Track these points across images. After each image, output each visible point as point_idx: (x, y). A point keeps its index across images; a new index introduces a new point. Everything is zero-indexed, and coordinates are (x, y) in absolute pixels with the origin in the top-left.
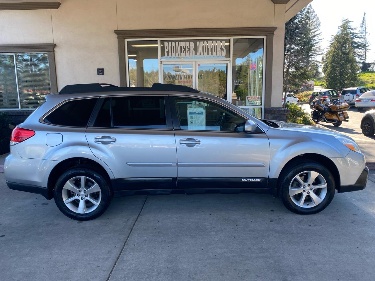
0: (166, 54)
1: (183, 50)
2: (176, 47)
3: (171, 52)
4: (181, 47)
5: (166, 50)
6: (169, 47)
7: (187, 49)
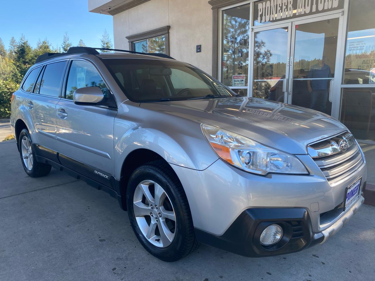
0: (259, 18)
1: (279, 8)
2: (271, 6)
3: (265, 15)
4: (277, 5)
5: (260, 13)
6: (263, 8)
7: (284, 7)
